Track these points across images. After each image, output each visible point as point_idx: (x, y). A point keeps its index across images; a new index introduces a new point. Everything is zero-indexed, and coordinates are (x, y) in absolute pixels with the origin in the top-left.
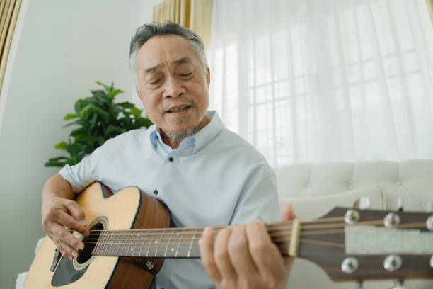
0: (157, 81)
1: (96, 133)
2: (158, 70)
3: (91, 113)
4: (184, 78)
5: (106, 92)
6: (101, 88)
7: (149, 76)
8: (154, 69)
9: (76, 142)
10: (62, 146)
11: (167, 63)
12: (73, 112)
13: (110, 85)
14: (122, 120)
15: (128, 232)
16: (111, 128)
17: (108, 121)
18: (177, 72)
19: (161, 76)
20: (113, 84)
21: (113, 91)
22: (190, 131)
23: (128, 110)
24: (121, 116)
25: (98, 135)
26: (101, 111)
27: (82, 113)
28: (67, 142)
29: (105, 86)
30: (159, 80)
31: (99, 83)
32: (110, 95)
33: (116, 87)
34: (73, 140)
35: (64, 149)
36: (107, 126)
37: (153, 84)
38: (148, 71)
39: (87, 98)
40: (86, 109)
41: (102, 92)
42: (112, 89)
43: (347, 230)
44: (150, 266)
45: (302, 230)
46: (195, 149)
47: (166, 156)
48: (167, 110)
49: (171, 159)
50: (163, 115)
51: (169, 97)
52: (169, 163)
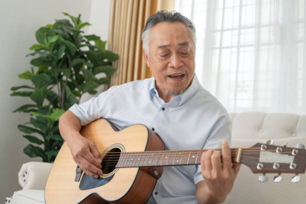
0: (166, 55)
1: (60, 64)
3: (57, 46)
4: (183, 55)
5: (71, 22)
6: (67, 18)
7: (160, 51)
8: (165, 46)
9: (40, 72)
10: (26, 75)
11: (174, 44)
12: (37, 43)
13: (76, 16)
14: (87, 53)
15: (143, 153)
16: (77, 61)
17: (73, 54)
18: (180, 51)
19: (169, 52)
20: (80, 15)
21: (80, 24)
22: (182, 91)
23: (93, 43)
24: (86, 49)
25: (62, 67)
26: (67, 42)
27: (47, 45)
28: (30, 71)
29: (72, 17)
30: (167, 54)
31: (66, 14)
32: (77, 29)
33: (83, 20)
34: (36, 69)
35: (27, 79)
36: (72, 58)
37: (162, 56)
38: (161, 47)
39: (48, 25)
40: (54, 39)
41: (67, 23)
42: (78, 21)
43: (261, 153)
44: (156, 173)
45: (242, 152)
46: (181, 103)
47: (160, 106)
48: (170, 74)
49: (163, 109)
50: (166, 78)
51: (172, 67)
52: (162, 111)
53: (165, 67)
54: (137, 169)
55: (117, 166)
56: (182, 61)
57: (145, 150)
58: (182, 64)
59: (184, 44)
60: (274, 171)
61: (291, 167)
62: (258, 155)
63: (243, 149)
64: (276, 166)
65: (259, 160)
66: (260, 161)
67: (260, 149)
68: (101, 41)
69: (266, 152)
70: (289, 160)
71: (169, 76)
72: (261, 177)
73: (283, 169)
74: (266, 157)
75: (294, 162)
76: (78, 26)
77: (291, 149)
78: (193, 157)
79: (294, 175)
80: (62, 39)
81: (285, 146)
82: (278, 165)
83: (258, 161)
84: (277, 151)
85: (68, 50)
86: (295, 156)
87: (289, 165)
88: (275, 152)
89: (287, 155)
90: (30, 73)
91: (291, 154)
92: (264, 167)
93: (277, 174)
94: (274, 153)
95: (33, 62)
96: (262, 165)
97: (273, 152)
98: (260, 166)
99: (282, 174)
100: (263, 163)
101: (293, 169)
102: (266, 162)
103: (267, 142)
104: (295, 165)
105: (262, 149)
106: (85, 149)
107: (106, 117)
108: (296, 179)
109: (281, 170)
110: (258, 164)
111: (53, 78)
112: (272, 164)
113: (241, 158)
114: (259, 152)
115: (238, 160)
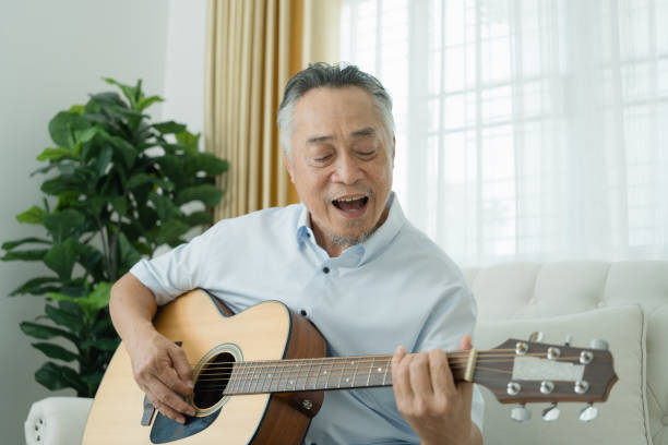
0: (325, 158)
1: (105, 186)
2: (328, 142)
3: (95, 149)
4: (363, 157)
5: (123, 97)
7: (314, 149)
8: (323, 139)
9: (61, 208)
10: (32, 216)
12: (52, 145)
13: (133, 84)
14: (159, 160)
15: (279, 362)
16: (139, 178)
17: (130, 164)
18: (355, 147)
19: (332, 151)
20: (140, 82)
21: (142, 100)
23: (171, 139)
24: (156, 152)
25: (108, 193)
26: (116, 140)
27: (74, 148)
28: (43, 207)
29: (123, 87)
30: (329, 157)
31: (111, 81)
32: (135, 112)
33: (147, 92)
34: (54, 201)
35: (35, 222)
36: (130, 173)
37: (317, 160)
38: (314, 140)
39: (74, 107)
40: (87, 136)
41: (115, 100)
42: (137, 93)
43: (516, 360)
44: (307, 405)
45: (478, 359)
46: (364, 259)
47: (319, 265)
48: (334, 199)
49: (327, 270)
50: (326, 206)
51: (341, 183)
53: (325, 183)
54: (267, 396)
55: (225, 392)
56: (360, 170)
57: (284, 358)
58: (361, 175)
59: (366, 133)
60: (542, 399)
61: (577, 389)
62: (510, 366)
63: (479, 353)
64: (547, 387)
65: (511, 375)
66: (515, 377)
67: (514, 353)
68: (188, 134)
69: (526, 358)
70: (573, 373)
72: (516, 412)
73: (561, 393)
74: (526, 368)
75: (585, 378)
76: (137, 106)
77: (578, 351)
78: (380, 370)
79: (584, 405)
80: (105, 135)
81: (567, 344)
82: (551, 385)
83: (509, 377)
84: (549, 356)
85: (118, 157)
86: (587, 366)
87: (572, 384)
88: (546, 357)
89: (571, 365)
90: (40, 211)
91: (577, 362)
92: (522, 390)
93: (548, 405)
94: (544, 360)
95: (48, 187)
96: (517, 386)
97: (541, 357)
98: (514, 388)
99: (559, 404)
100: (521, 382)
101: (582, 392)
102: (526, 379)
103: (532, 336)
104: (585, 384)
105: (518, 351)
106: (160, 361)
107: (206, 287)
108: (589, 413)
109: (558, 395)
110: (510, 385)
111: (90, 217)
112: (538, 384)
113: (475, 372)
114: (513, 358)
115: (468, 376)
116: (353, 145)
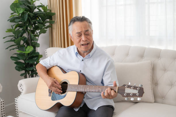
4: (87, 35)
19: (81, 35)
46: (90, 57)
47: (81, 59)
48: (82, 44)
49: (83, 60)
50: (81, 46)
51: (83, 41)
52: (82, 61)
53: (80, 41)
56: (87, 38)
58: (87, 39)
59: (87, 31)
71: (82, 45)
81: (135, 86)
91: (137, 90)
116: (85, 33)
